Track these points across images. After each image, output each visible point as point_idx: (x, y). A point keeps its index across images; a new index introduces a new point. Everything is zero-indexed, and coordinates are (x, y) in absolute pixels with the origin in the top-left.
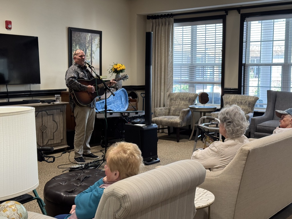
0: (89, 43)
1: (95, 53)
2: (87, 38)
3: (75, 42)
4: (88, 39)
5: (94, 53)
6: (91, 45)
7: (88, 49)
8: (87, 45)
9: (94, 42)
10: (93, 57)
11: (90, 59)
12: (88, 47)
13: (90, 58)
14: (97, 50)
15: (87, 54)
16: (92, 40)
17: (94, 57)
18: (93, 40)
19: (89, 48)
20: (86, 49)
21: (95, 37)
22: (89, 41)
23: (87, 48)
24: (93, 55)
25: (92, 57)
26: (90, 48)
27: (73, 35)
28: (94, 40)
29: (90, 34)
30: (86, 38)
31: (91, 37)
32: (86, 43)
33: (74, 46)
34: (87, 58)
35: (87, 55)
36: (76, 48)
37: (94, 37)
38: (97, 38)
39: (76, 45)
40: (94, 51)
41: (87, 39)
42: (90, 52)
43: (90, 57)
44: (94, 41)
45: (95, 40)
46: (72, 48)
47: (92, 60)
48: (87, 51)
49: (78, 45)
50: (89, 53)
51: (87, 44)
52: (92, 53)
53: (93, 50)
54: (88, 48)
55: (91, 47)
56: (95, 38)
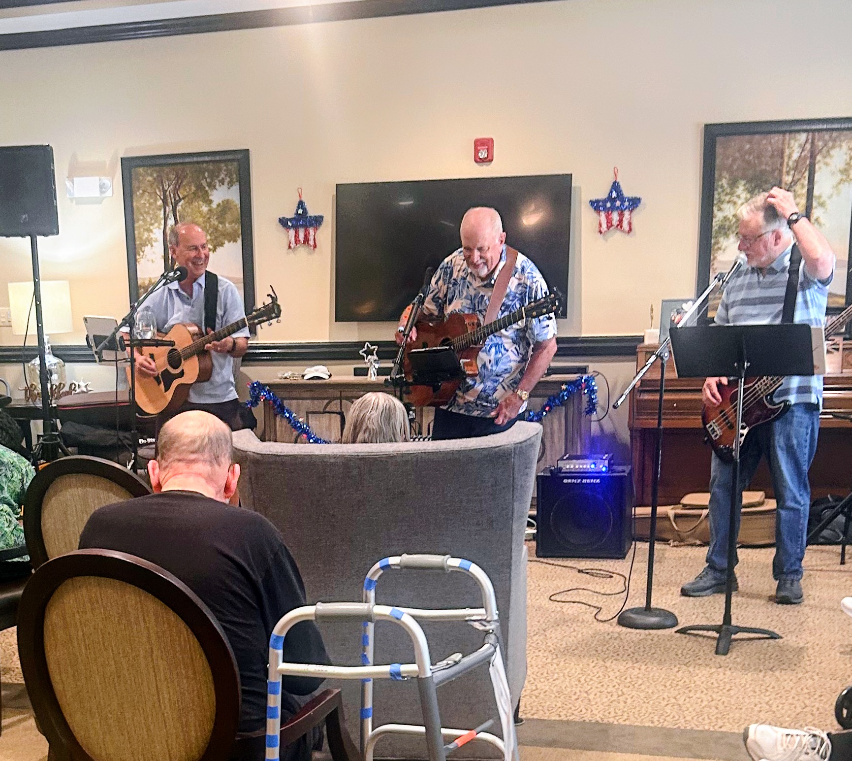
0: (795, 169)
1: (828, 201)
2: (787, 152)
3: (731, 172)
4: (795, 156)
5: (822, 205)
6: (807, 174)
8: (788, 178)
9: (827, 164)
10: (816, 220)
12: (795, 182)
14: (838, 194)
16: (813, 156)
17: (822, 220)
18: (819, 158)
19: (798, 188)
21: (830, 144)
22: (797, 162)
28: (825, 157)
29: (803, 137)
30: (783, 152)
31: (808, 146)
32: (781, 171)
33: (722, 187)
36: (732, 194)
38: (840, 146)
39: (733, 184)
40: (824, 198)
41: (790, 157)
42: (803, 202)
44: (828, 160)
45: (831, 157)
46: (716, 196)
49: (743, 182)
51: (788, 173)
52: (815, 204)
53: (816, 192)
55: (806, 182)
56: (833, 147)
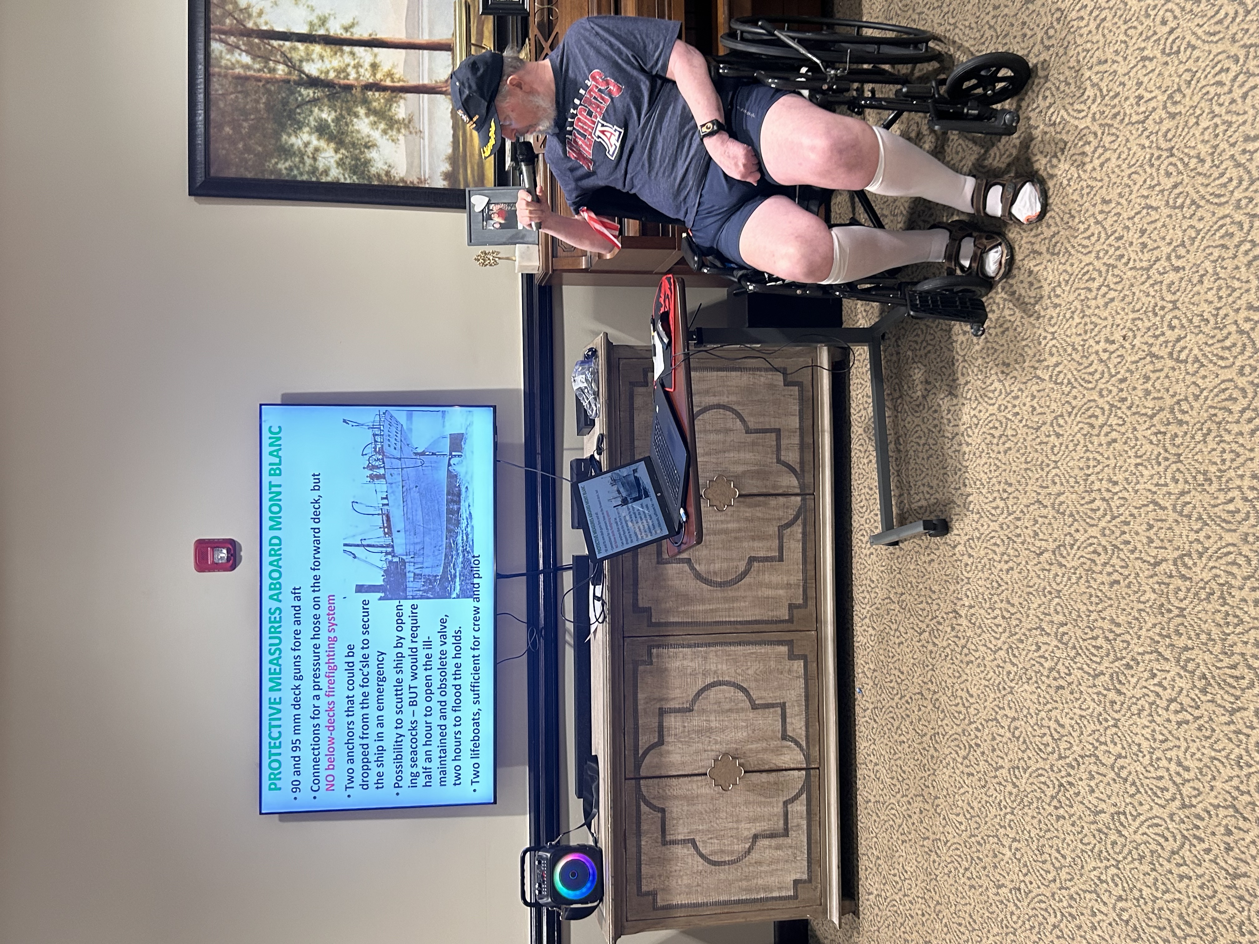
0: (267, 59)
1: (318, 12)
5: (323, 21)
7: (301, 61)
8: (281, 70)
10: (346, 29)
11: (357, 49)
12: (287, 61)
13: (352, 54)
15: (332, 75)
17: (347, 22)
19: (296, 56)
20: (300, 83)
21: (230, 7)
23: (295, 77)
24: (335, 29)
25: (347, 35)
26: (294, 49)
27: (231, 173)
28: (250, 16)
30: (238, 77)
32: (268, 81)
34: (353, 75)
35: (339, 72)
36: (302, 155)
37: (231, 14)
39: (286, 152)
40: (314, 18)
41: (247, 67)
42: (317, 49)
43: (347, 49)
47: (365, 36)
48: (312, 69)
49: (285, 137)
50: (322, 57)
51: (273, 70)
52: (322, 32)
54: (294, 67)
